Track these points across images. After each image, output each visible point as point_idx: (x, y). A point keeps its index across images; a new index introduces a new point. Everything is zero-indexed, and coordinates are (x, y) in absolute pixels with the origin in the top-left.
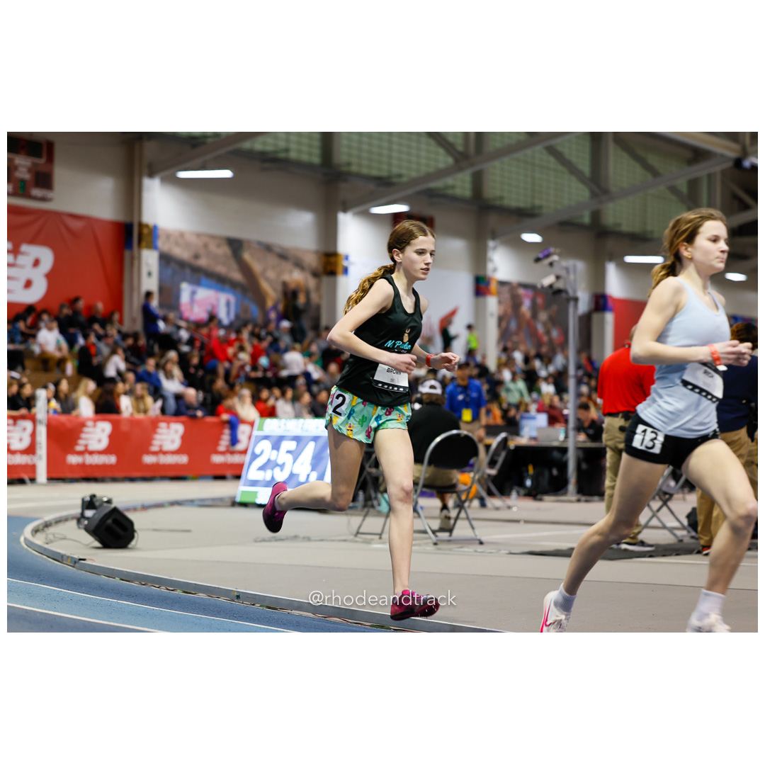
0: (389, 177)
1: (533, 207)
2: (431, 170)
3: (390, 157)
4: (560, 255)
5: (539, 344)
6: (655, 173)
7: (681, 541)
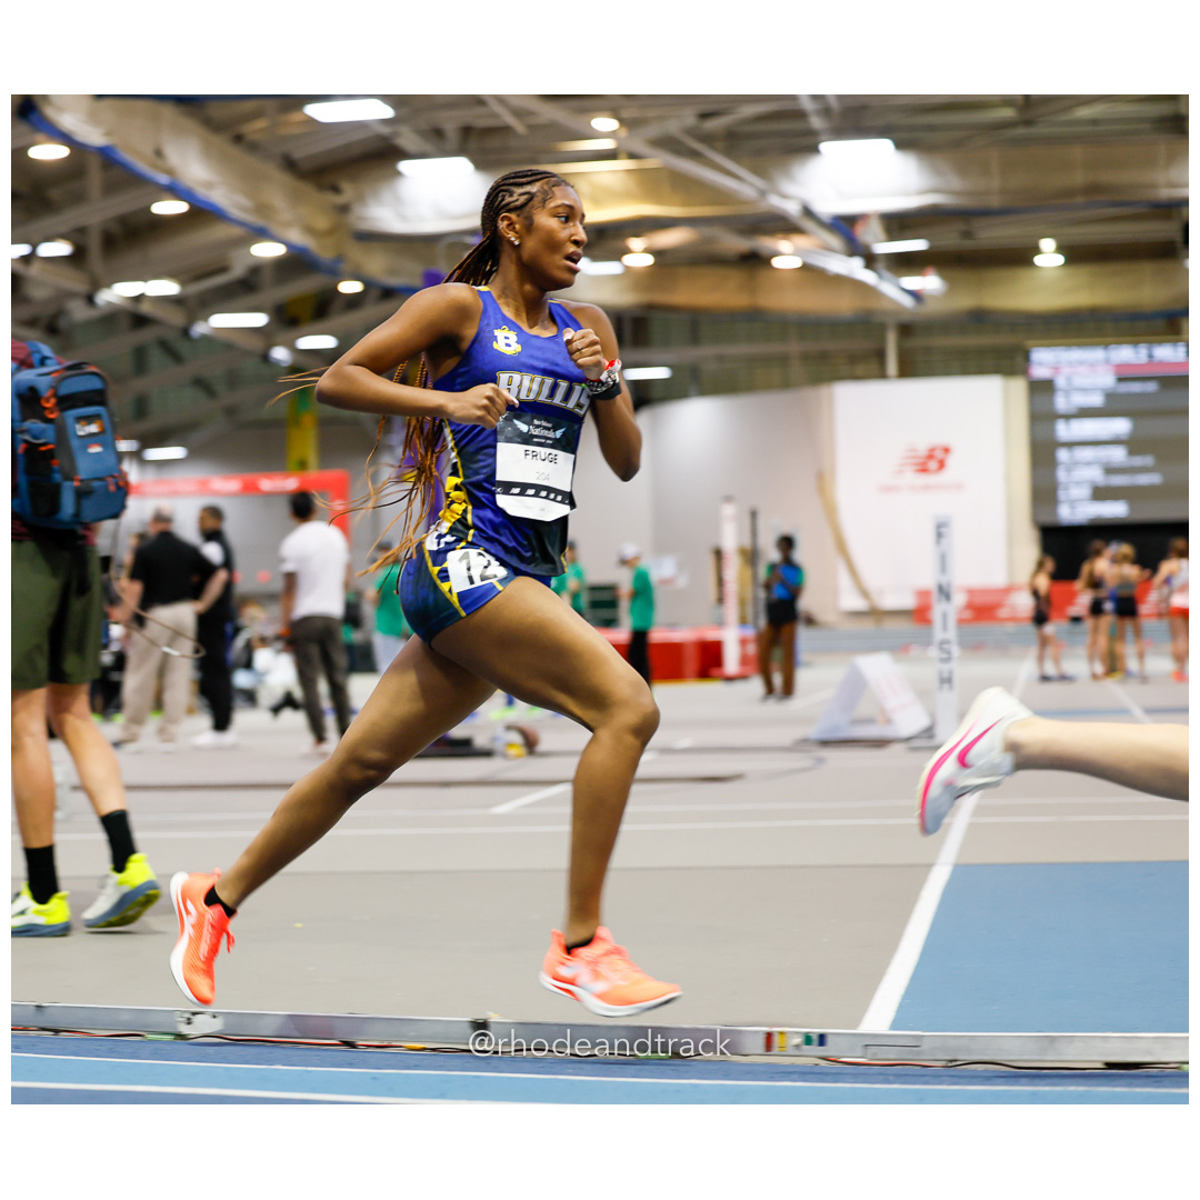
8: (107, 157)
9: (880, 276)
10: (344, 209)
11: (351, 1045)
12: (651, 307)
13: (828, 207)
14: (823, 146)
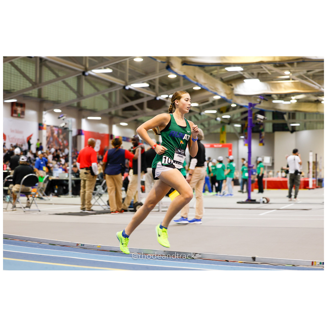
0: (10, 90)
1: (58, 101)
2: (24, 88)
3: (11, 84)
4: (66, 116)
5: (60, 146)
6: (98, 90)
7: (105, 209)
8: (184, 77)
10: (233, 89)
11: (227, 261)
12: (296, 111)
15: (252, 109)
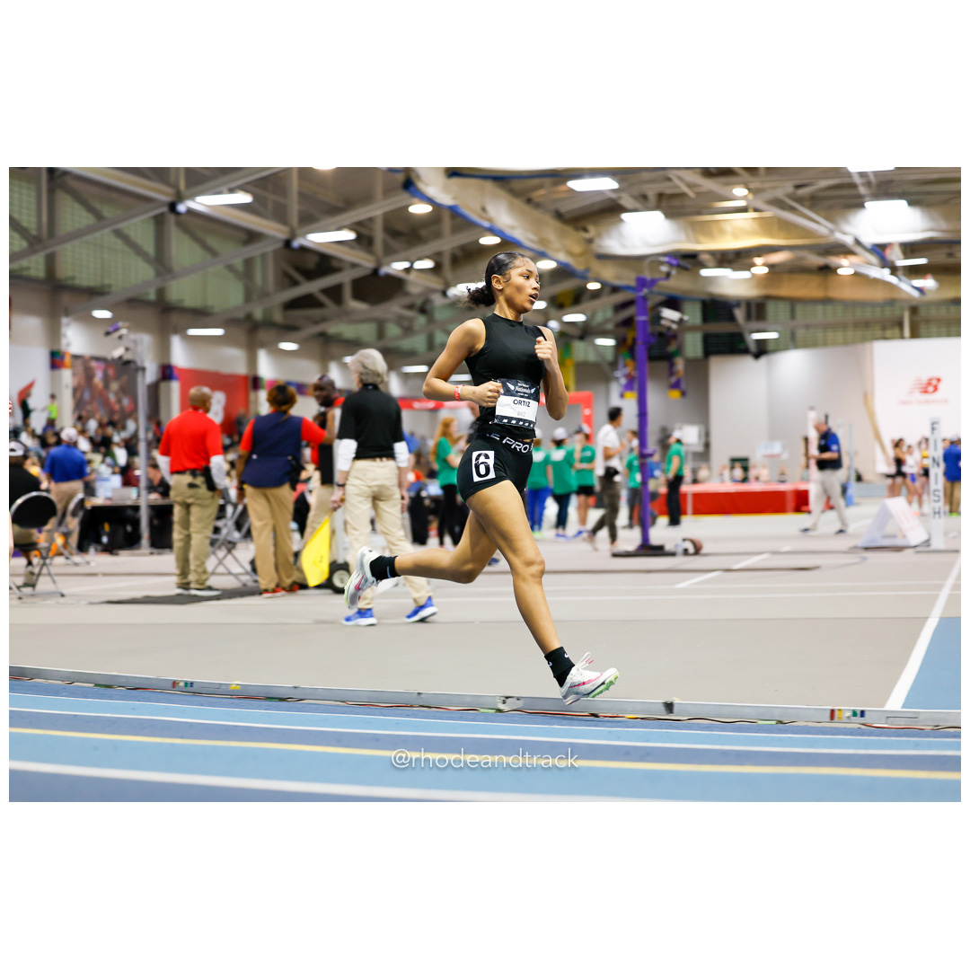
1: (103, 286)
4: (128, 328)
5: (112, 412)
6: (214, 253)
7: (245, 585)
8: (454, 211)
9: (900, 280)
10: (590, 241)
12: (768, 298)
13: (870, 239)
14: (867, 204)
15: (646, 295)
